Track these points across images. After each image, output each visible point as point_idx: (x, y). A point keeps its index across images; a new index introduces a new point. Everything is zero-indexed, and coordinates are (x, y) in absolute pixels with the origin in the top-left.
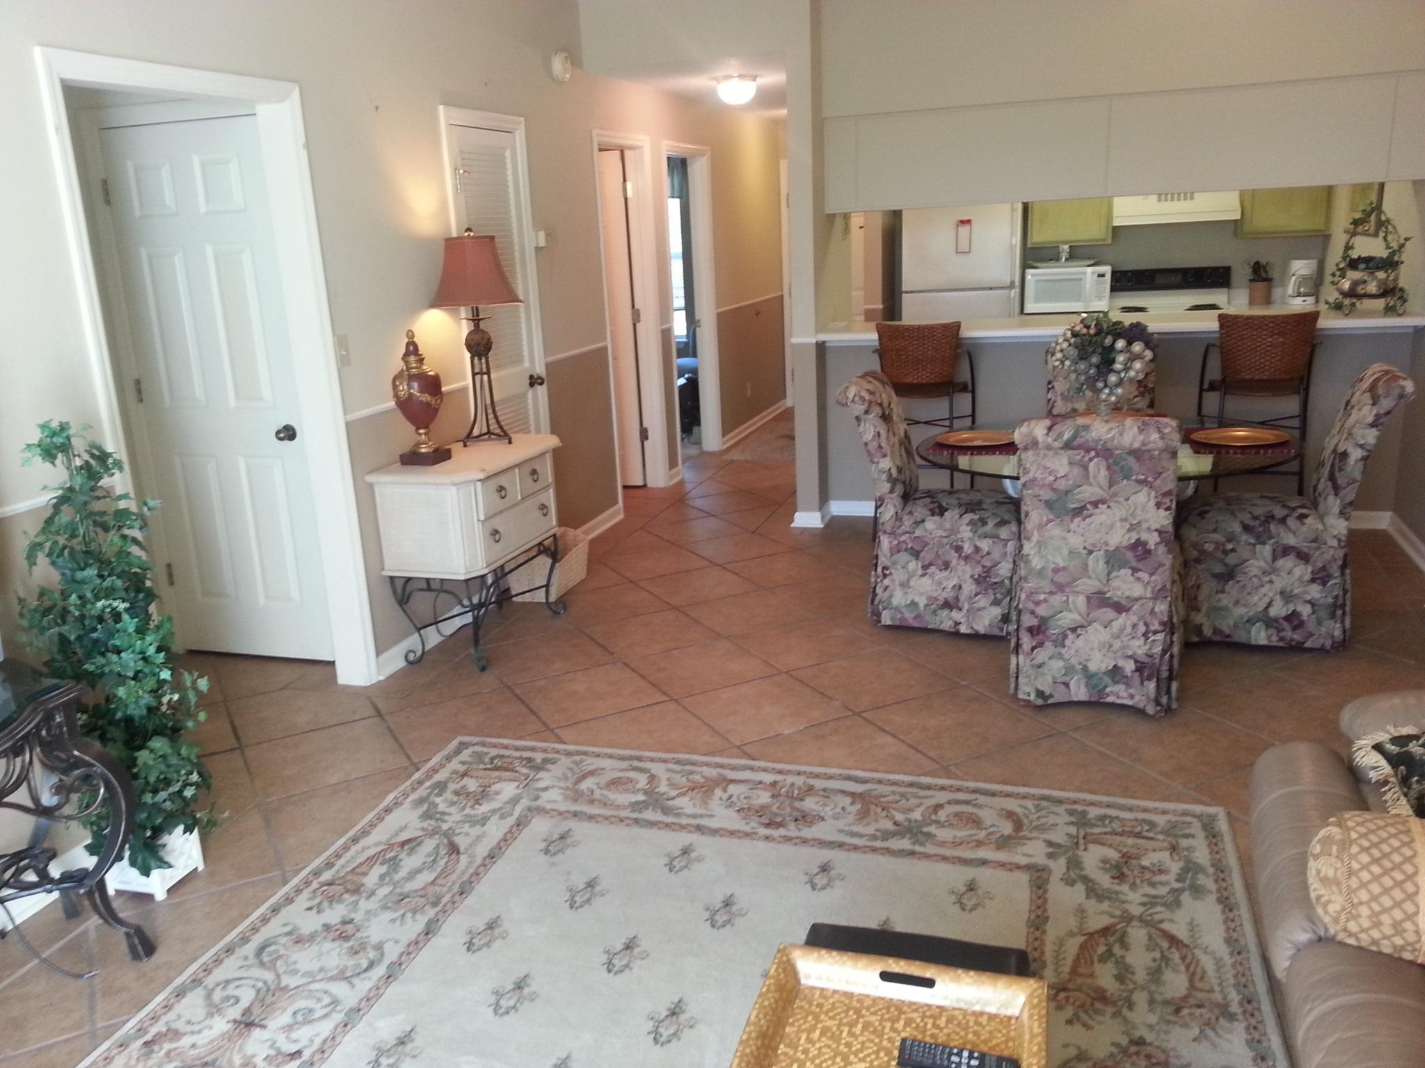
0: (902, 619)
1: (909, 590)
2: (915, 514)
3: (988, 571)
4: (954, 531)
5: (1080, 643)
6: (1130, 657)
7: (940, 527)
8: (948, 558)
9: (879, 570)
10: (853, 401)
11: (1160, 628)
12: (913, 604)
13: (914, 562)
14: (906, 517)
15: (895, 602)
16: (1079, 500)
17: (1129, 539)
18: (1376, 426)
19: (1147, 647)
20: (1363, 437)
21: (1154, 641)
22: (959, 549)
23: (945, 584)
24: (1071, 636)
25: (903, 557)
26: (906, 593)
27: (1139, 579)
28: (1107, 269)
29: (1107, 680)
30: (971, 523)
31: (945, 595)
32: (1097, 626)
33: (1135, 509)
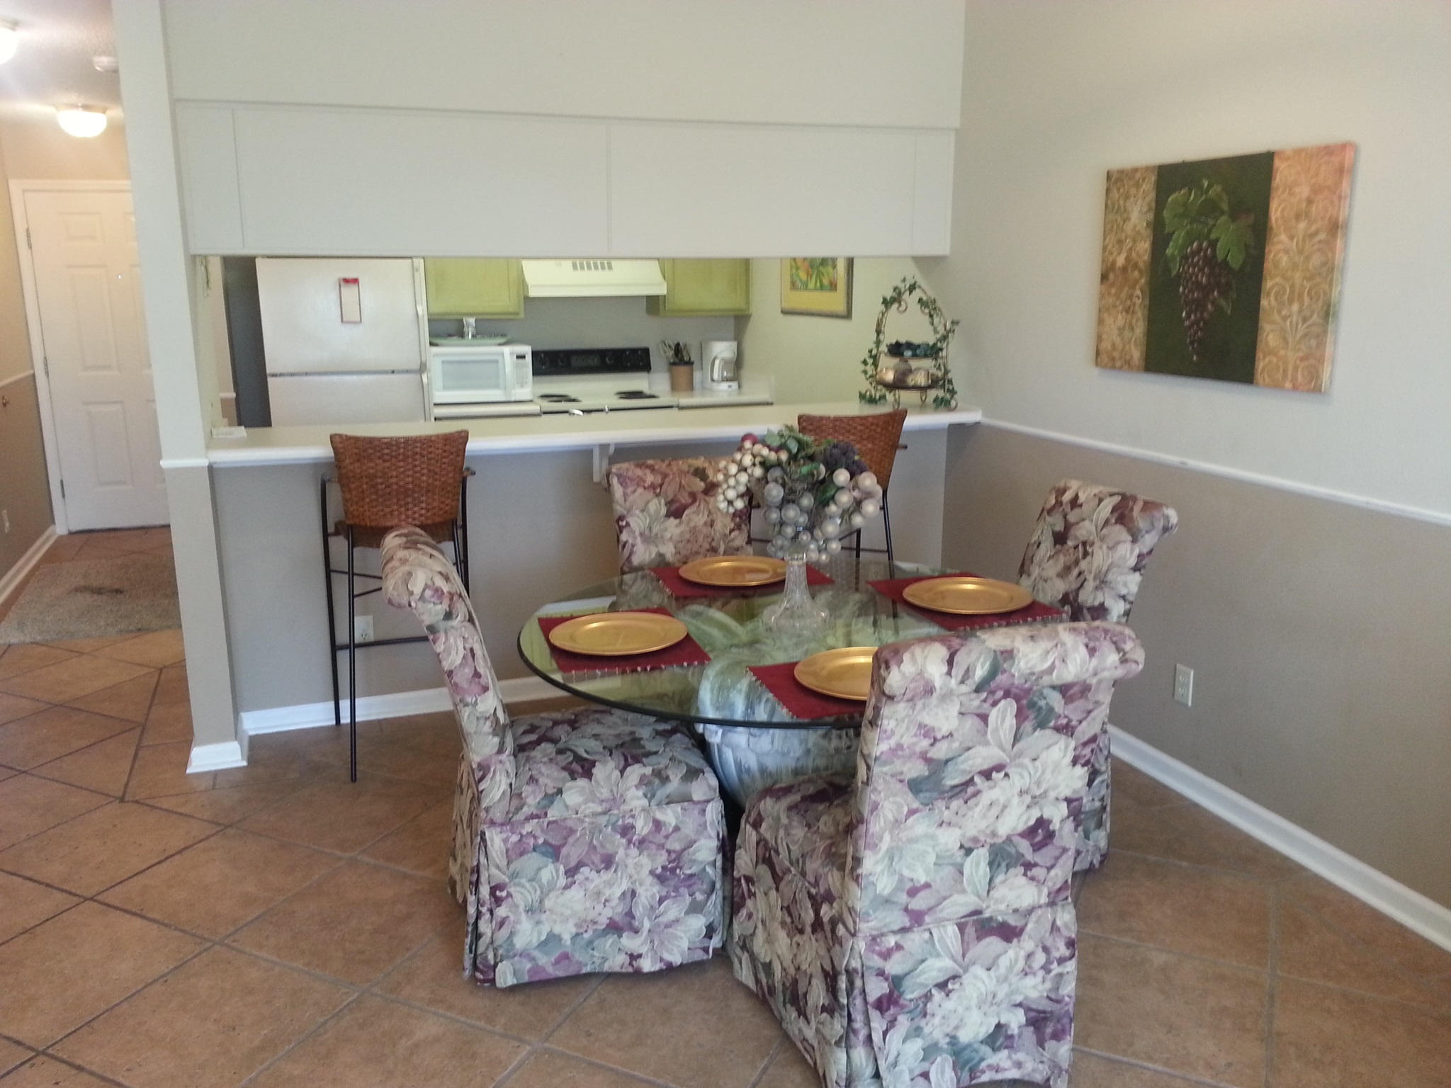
0: (536, 969)
1: (543, 917)
2: (541, 780)
3: (677, 859)
4: (616, 800)
5: (950, 1004)
6: (1020, 1005)
7: (592, 797)
8: (610, 849)
9: (485, 891)
10: (422, 598)
11: (1067, 953)
12: (553, 938)
13: (551, 867)
14: (527, 790)
15: (519, 943)
16: (964, 772)
17: (1028, 819)
18: (1139, 570)
19: (1048, 985)
20: (1125, 584)
21: (1061, 975)
22: (626, 831)
23: (607, 892)
24: (938, 995)
25: (531, 861)
26: (538, 923)
27: (1032, 879)
28: (527, 350)
29: (985, 1049)
30: (643, 781)
31: (608, 913)
32: (978, 970)
33: (1043, 772)
